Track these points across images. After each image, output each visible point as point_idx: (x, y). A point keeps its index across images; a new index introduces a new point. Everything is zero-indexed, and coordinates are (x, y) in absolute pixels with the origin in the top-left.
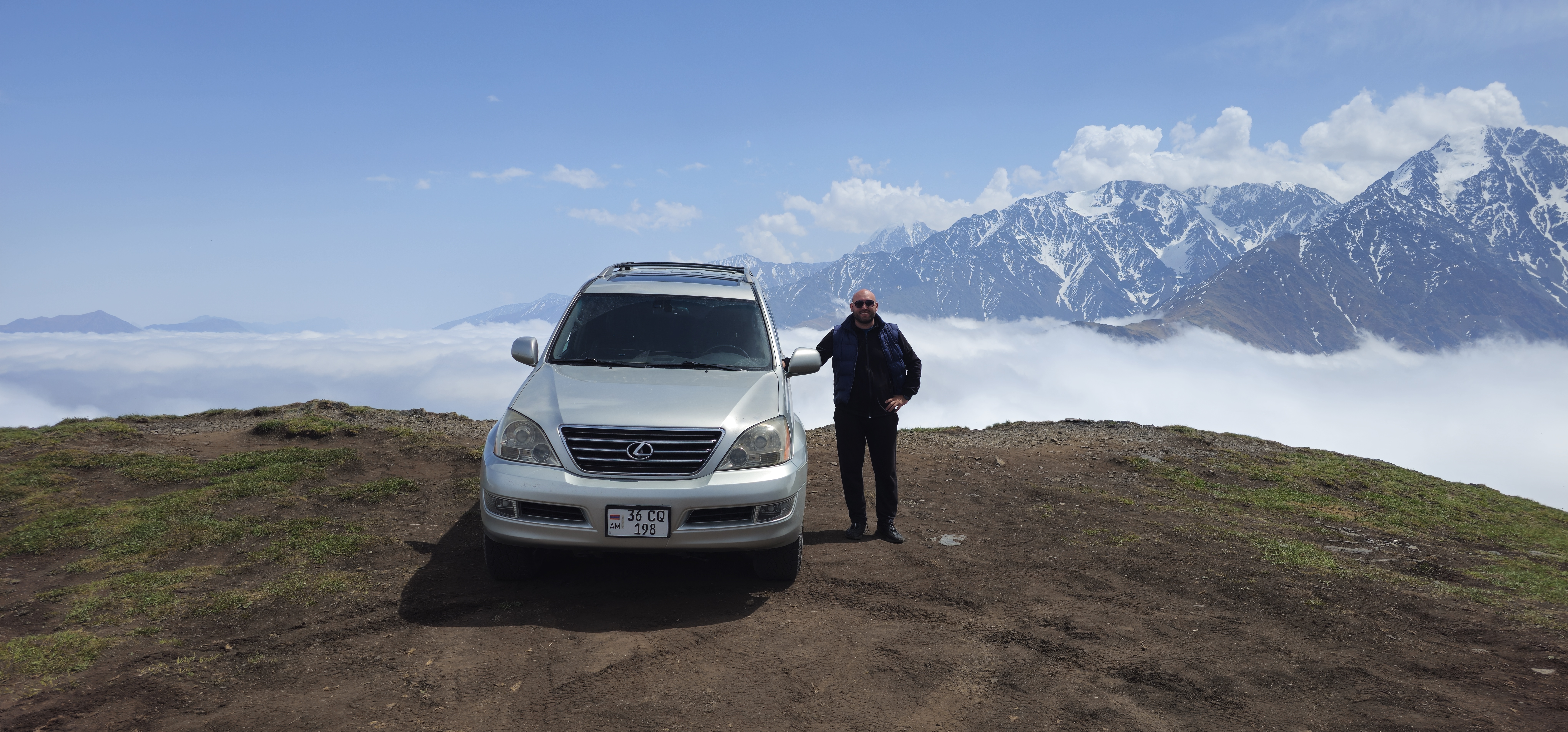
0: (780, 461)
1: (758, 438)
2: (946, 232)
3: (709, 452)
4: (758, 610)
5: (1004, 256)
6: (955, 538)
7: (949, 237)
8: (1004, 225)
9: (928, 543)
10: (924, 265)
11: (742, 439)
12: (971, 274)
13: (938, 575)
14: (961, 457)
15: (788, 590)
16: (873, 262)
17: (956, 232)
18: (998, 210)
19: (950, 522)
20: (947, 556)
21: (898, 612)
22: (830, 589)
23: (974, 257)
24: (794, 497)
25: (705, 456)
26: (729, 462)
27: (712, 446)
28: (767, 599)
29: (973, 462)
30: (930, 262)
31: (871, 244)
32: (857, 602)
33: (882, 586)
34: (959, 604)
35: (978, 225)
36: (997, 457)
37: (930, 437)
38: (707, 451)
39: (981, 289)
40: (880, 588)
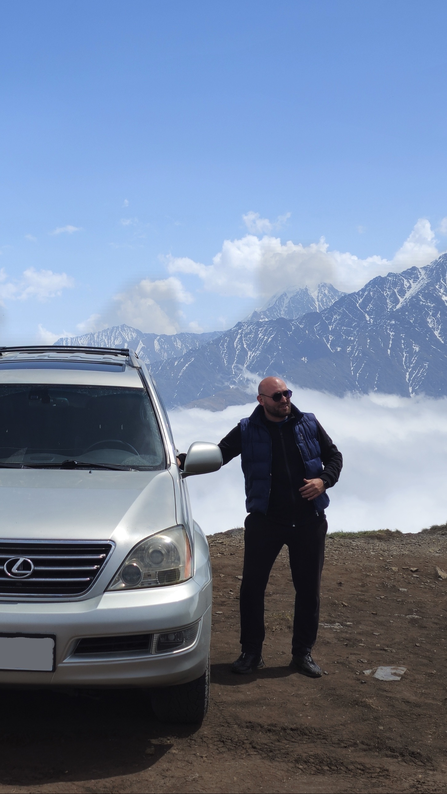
0: (181, 579)
1: (153, 552)
2: (358, 293)
3: (98, 569)
4: (160, 760)
5: (429, 321)
6: (394, 671)
7: (361, 300)
8: (427, 284)
9: (360, 677)
10: (333, 332)
11: (135, 553)
12: (391, 342)
13: (376, 718)
14: (393, 568)
15: (195, 736)
16: (273, 330)
17: (369, 293)
18: (419, 266)
19: (385, 650)
20: (385, 693)
21: (329, 765)
22: (245, 735)
23: (393, 322)
24: (197, 623)
25: (93, 574)
26: (121, 581)
27: (100, 562)
28: (170, 746)
29: (409, 575)
30: (340, 329)
31: (268, 310)
32: (278, 752)
33: (307, 732)
34: (403, 756)
35: (395, 284)
36: (438, 569)
37: (354, 544)
38: (95, 567)
39: (404, 359)
40: (306, 734)
